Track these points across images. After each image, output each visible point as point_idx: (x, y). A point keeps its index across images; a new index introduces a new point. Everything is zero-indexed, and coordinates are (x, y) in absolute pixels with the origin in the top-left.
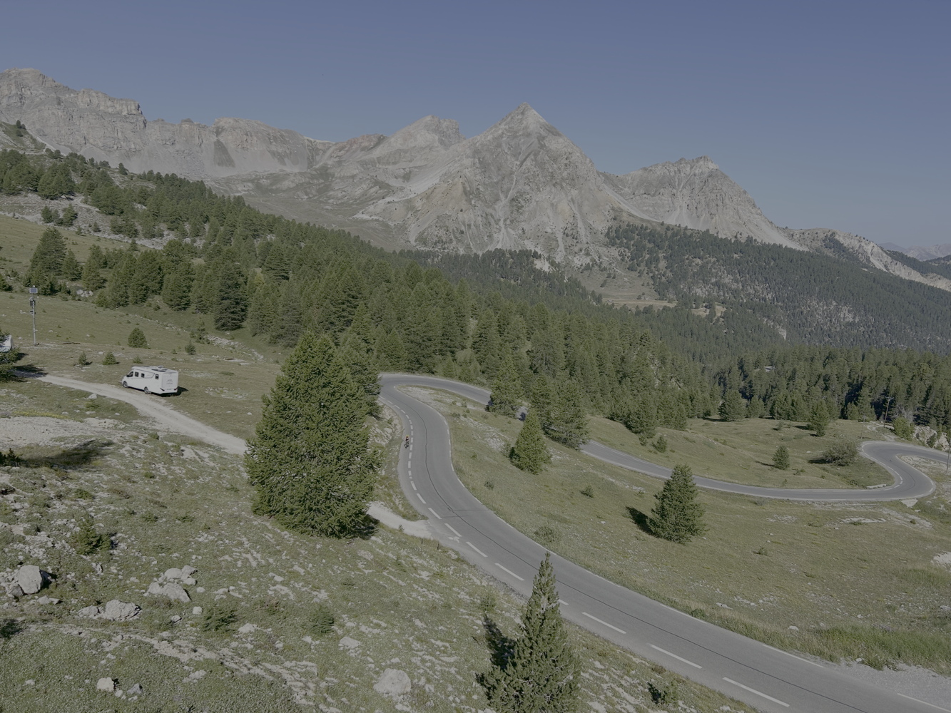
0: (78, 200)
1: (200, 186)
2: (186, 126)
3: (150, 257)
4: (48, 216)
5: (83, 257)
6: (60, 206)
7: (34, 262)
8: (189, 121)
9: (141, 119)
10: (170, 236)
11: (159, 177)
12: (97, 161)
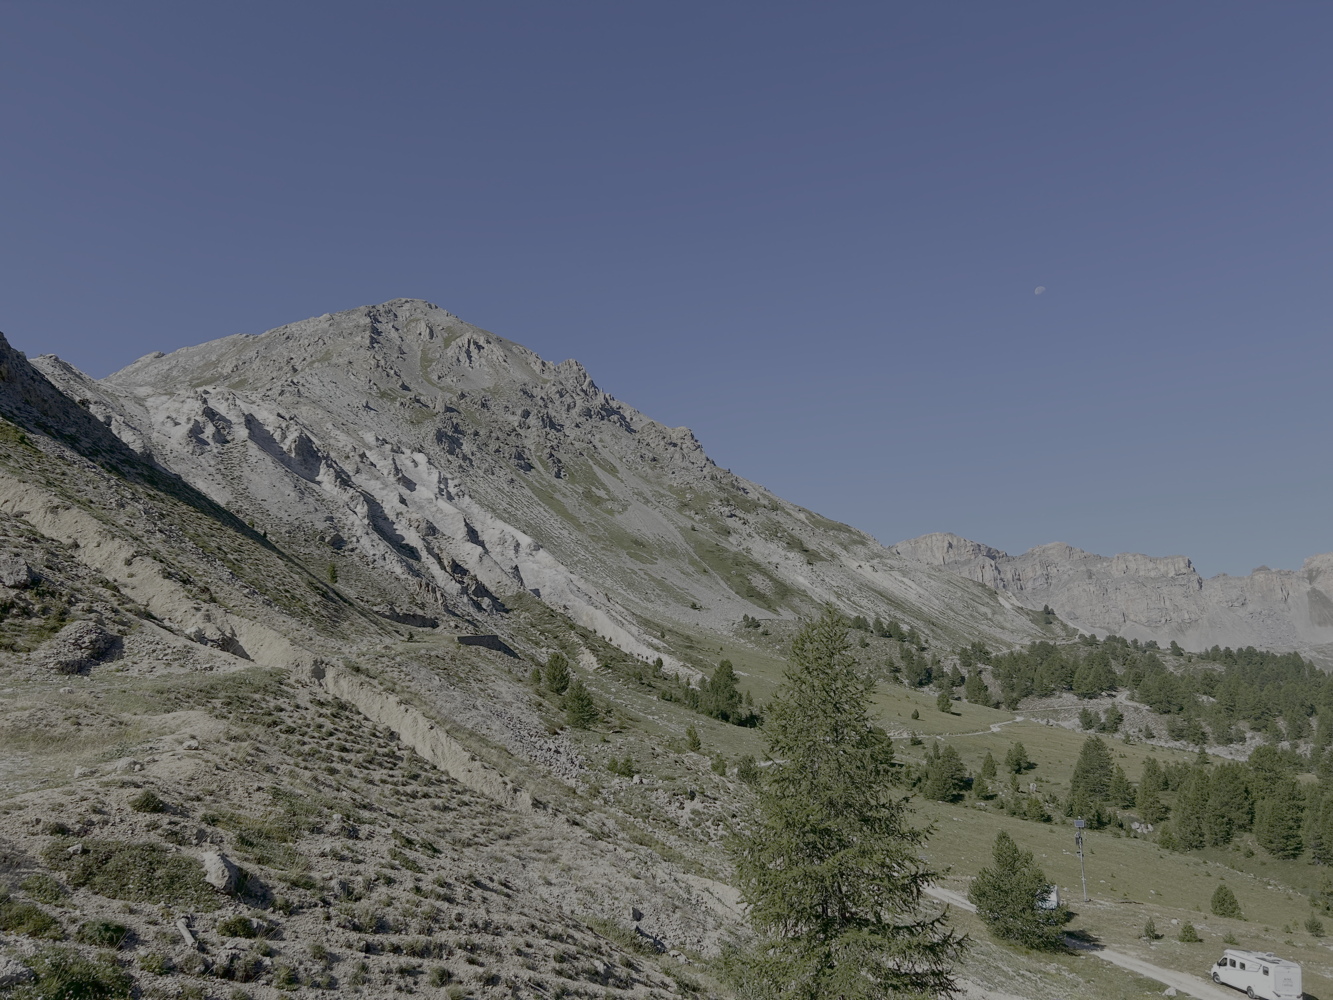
0: (1122, 697)
1: (1294, 662)
2: (1260, 577)
3: (1230, 772)
4: (1088, 721)
5: (1135, 775)
6: (1100, 706)
7: (1075, 783)
8: (1263, 569)
9: (1194, 578)
10: (1256, 741)
11: (1228, 653)
12: (1142, 642)
